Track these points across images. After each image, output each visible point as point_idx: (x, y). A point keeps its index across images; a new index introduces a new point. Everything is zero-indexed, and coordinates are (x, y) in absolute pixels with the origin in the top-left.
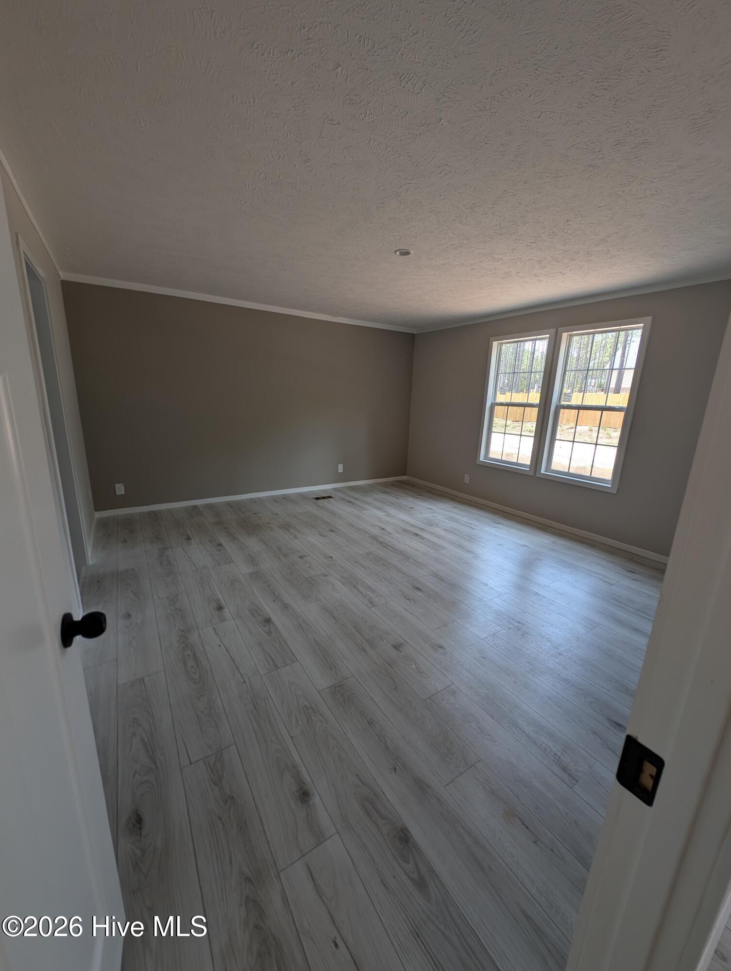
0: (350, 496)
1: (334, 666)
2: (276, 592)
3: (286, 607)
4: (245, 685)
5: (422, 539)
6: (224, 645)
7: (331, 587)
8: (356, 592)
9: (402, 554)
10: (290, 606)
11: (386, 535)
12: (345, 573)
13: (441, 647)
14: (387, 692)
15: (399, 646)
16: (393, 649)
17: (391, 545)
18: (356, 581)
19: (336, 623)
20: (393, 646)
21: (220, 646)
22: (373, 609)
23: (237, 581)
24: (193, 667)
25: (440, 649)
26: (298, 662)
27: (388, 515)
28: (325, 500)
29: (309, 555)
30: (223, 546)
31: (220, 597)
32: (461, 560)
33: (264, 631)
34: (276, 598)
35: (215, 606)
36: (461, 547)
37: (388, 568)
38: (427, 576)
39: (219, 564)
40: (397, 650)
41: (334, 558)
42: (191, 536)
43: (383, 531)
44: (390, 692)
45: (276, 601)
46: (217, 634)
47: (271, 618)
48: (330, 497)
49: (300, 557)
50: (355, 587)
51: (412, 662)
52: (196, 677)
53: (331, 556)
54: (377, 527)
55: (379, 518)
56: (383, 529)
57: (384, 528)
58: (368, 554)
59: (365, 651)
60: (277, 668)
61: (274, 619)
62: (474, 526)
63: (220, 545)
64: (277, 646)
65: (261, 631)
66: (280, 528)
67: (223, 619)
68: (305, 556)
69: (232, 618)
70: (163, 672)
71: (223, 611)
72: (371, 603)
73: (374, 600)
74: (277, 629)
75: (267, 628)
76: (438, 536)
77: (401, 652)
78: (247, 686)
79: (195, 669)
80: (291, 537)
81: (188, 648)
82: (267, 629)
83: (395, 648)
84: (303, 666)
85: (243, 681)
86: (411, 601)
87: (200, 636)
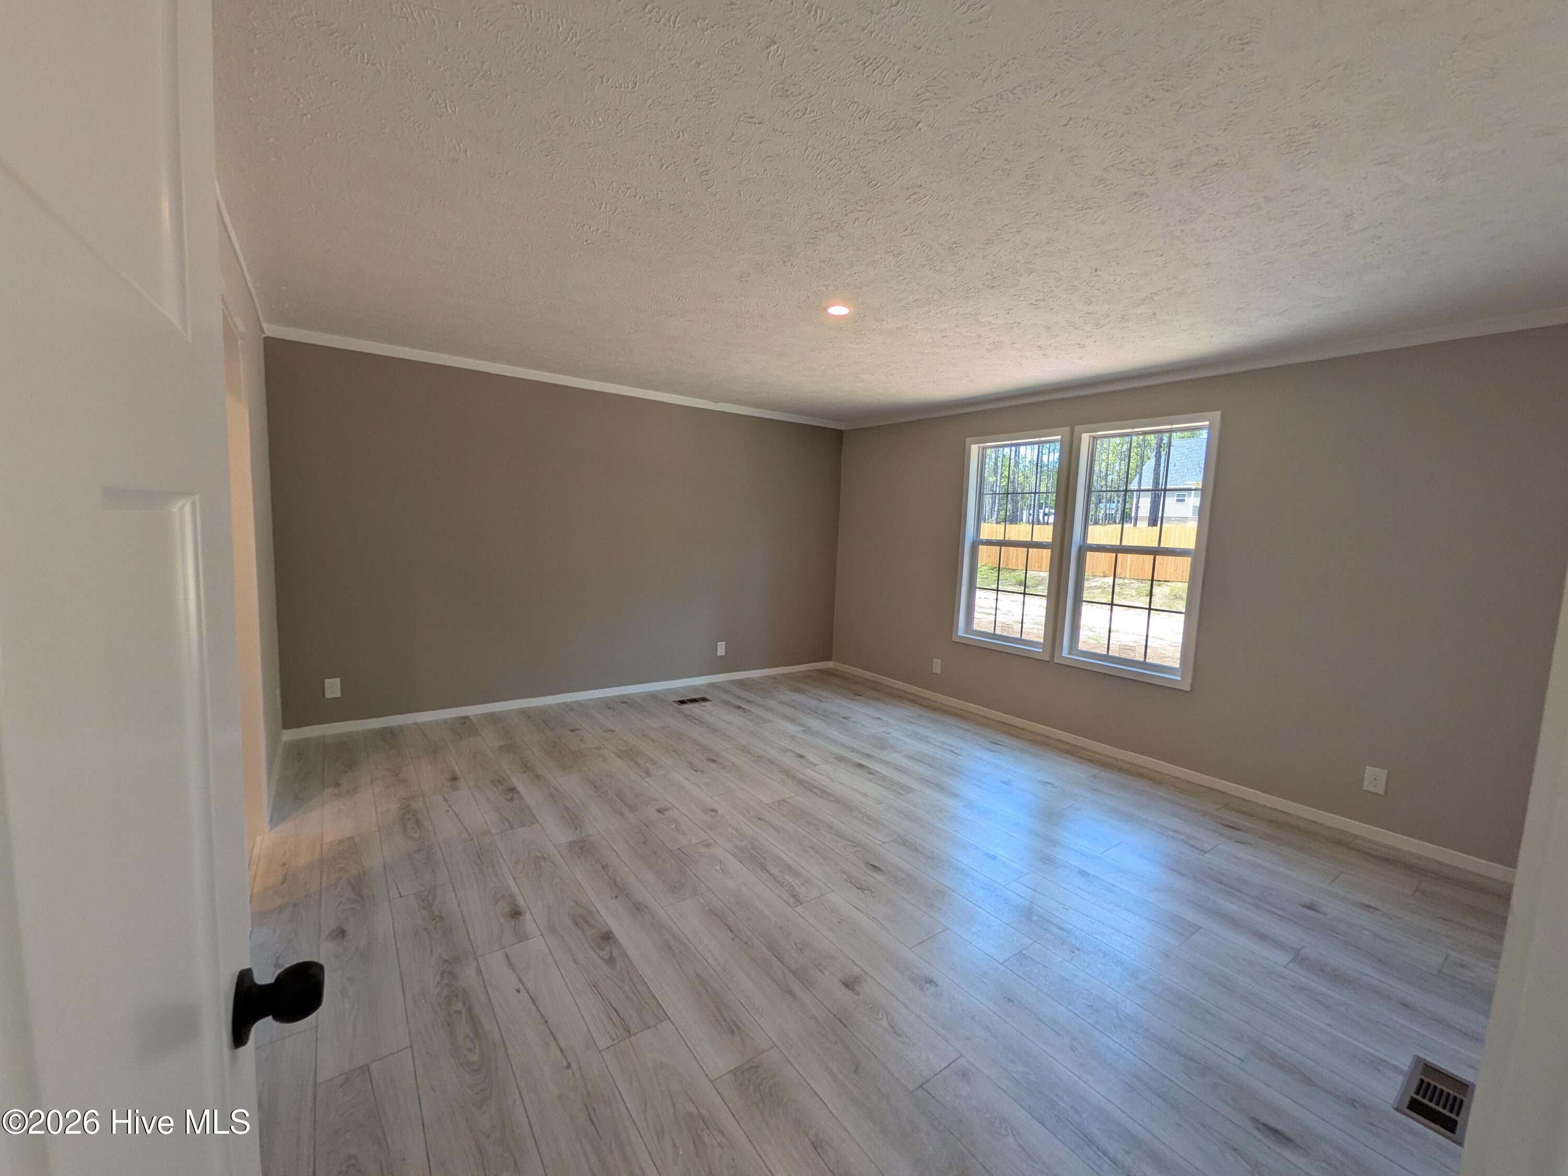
0: (739, 698)
1: (738, 1028)
2: (618, 879)
3: (638, 908)
4: (570, 1071)
5: (871, 773)
6: (525, 988)
7: (718, 867)
8: (764, 876)
9: (839, 802)
10: (646, 907)
11: (807, 768)
12: (742, 841)
13: (930, 981)
14: (841, 1076)
15: (855, 982)
16: (844, 989)
17: (818, 786)
18: (763, 855)
19: (733, 939)
20: (843, 983)
21: (518, 991)
22: (799, 909)
23: (545, 859)
24: (466, 1037)
25: (928, 986)
26: (668, 1021)
27: (808, 730)
28: (696, 705)
29: (675, 807)
30: (518, 792)
31: (515, 890)
32: (944, 813)
33: (599, 956)
34: (619, 890)
35: (506, 910)
36: (940, 787)
37: (818, 830)
38: (888, 842)
39: (512, 828)
40: (850, 989)
41: (721, 811)
42: (459, 773)
43: (802, 760)
44: (847, 1076)
45: (620, 897)
46: (511, 966)
47: (611, 932)
48: (704, 699)
49: (659, 811)
50: (763, 867)
51: (880, 1016)
52: (474, 1057)
53: (715, 807)
54: (790, 753)
55: (793, 738)
56: (802, 757)
57: (801, 753)
58: (779, 802)
59: (791, 993)
60: (631, 1036)
61: (618, 933)
62: (958, 748)
63: (513, 790)
64: (626, 988)
65: (595, 957)
66: (619, 757)
67: (522, 937)
68: (666, 809)
69: (539, 933)
70: (409, 1049)
71: (522, 918)
72: (794, 896)
73: (799, 890)
74: (624, 954)
75: (607, 951)
76: (899, 769)
77: (858, 994)
78: (573, 1073)
79: (472, 1041)
80: (641, 774)
81: (457, 996)
82: (605, 953)
83: (847, 986)
84: (680, 1030)
85: (565, 1064)
86: (865, 892)
87: (479, 972)
